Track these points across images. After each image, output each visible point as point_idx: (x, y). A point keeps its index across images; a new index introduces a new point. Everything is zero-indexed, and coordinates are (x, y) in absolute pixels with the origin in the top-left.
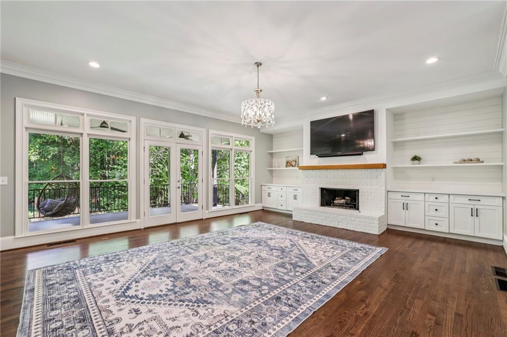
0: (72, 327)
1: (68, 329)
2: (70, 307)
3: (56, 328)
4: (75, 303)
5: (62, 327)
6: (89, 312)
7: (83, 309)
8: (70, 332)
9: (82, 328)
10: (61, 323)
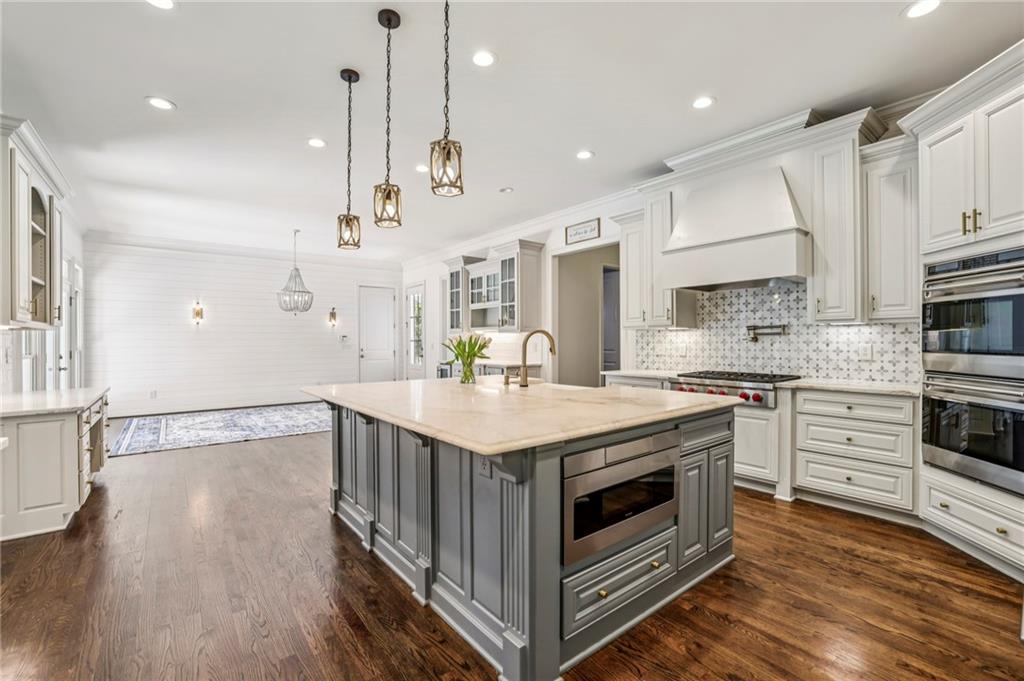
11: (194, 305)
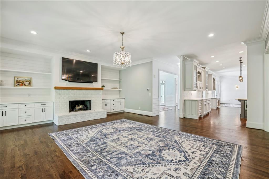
0: (216, 164)
1: (218, 164)
2: (211, 173)
3: (222, 168)
4: (207, 174)
5: (220, 167)
6: (206, 164)
7: (207, 168)
8: (218, 163)
9: (214, 161)
10: (219, 169)
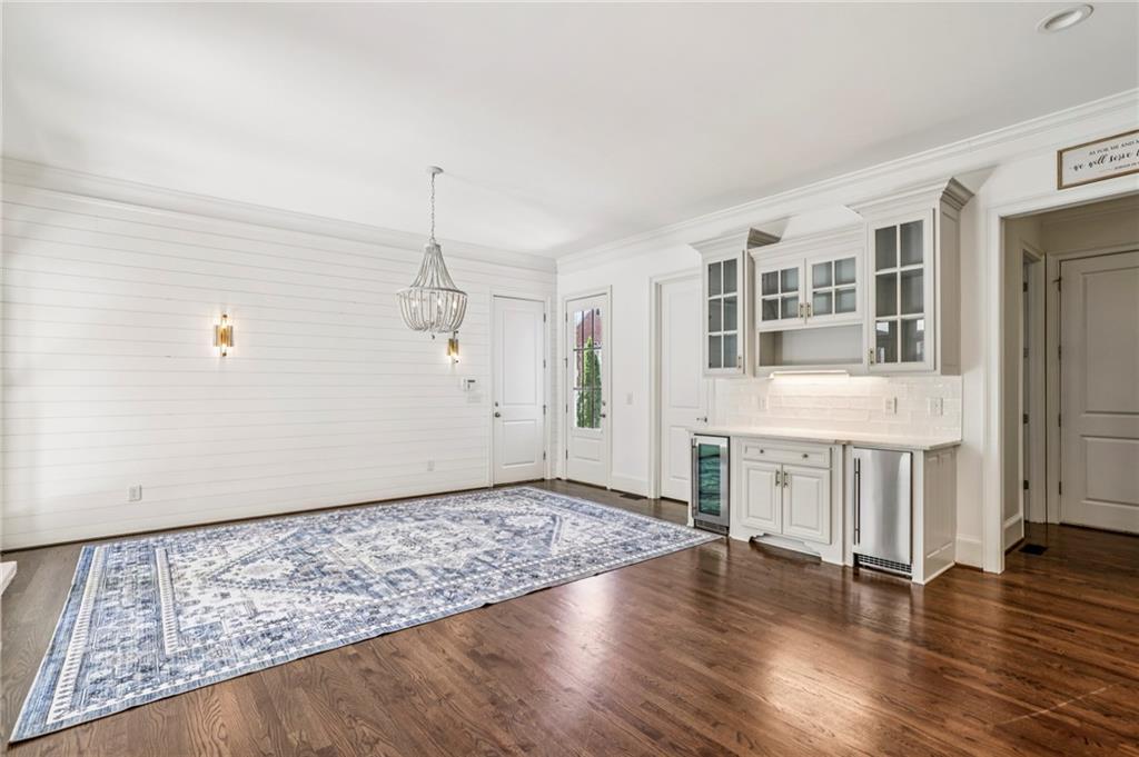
11: (217, 321)
